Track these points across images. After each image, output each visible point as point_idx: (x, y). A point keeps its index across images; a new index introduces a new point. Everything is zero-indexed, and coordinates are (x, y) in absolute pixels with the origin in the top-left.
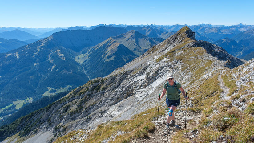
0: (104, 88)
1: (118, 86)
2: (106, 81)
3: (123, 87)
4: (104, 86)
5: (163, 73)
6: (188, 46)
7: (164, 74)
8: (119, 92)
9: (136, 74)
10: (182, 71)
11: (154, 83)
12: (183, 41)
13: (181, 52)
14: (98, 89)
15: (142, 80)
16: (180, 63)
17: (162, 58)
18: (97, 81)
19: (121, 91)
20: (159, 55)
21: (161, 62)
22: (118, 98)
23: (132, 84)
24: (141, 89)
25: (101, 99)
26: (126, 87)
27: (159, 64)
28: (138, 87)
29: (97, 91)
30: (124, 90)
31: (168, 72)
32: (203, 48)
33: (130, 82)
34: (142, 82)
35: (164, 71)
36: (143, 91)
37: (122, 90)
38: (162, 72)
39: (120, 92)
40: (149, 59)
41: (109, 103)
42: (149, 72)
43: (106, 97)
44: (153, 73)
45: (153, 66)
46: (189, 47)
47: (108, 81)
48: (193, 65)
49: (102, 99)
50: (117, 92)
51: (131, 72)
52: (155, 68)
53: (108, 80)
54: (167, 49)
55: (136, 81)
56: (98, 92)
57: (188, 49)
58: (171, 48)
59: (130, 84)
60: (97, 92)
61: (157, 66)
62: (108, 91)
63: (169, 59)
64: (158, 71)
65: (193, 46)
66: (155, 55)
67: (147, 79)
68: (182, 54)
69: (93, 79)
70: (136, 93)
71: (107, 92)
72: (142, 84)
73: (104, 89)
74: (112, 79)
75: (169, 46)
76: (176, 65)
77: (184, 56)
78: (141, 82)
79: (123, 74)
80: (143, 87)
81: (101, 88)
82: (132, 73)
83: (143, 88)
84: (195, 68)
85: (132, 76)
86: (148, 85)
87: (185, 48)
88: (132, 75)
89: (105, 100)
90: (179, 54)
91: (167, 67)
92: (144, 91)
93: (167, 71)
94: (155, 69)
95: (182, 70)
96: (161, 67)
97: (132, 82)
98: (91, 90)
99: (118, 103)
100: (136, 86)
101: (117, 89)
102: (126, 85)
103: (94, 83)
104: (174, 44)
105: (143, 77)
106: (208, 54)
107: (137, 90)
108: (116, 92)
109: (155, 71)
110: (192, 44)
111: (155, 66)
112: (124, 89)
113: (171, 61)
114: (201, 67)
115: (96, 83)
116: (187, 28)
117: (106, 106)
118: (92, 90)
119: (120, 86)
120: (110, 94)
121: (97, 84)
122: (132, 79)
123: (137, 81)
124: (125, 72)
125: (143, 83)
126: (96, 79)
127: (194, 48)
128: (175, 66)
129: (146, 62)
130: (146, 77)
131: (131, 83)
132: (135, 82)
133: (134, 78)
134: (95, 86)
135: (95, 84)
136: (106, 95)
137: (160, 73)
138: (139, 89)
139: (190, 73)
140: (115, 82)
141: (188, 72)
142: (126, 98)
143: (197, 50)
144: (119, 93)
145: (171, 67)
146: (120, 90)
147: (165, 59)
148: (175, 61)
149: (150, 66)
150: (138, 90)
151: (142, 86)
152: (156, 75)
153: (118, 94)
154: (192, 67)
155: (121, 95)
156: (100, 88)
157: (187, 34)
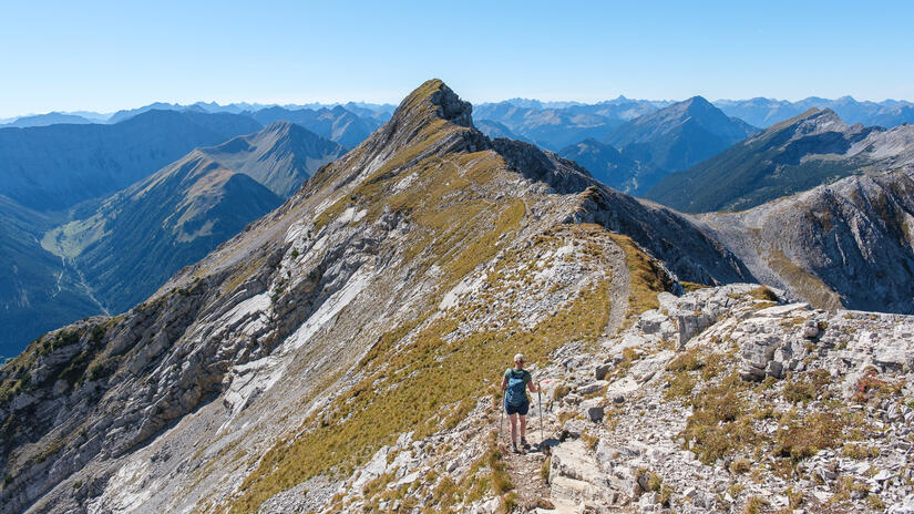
0: (101, 368)
1: (166, 350)
2: (116, 334)
3: (182, 357)
4: (101, 358)
5: (341, 276)
6: (438, 151)
7: (343, 283)
8: (163, 381)
9: (239, 290)
10: (405, 262)
11: (304, 325)
12: (422, 133)
13: (410, 178)
14: (75, 375)
15: (256, 316)
16: (404, 226)
17: (339, 210)
18: (73, 339)
19: (174, 378)
20: (333, 198)
21: (333, 226)
22: (160, 410)
23: (218, 340)
24: (253, 360)
25: (85, 425)
26: (193, 352)
27: (325, 237)
28: (242, 352)
29: (71, 387)
30: (187, 372)
31: (359, 271)
32: (495, 153)
33: (209, 331)
34: (257, 325)
35: (343, 268)
36: (257, 371)
37: (175, 369)
38: (336, 271)
39: (167, 380)
40: (297, 217)
41: (119, 443)
42: (286, 277)
43: (109, 409)
44: (299, 280)
45: (301, 246)
46: (440, 153)
47: (122, 333)
48: (448, 231)
49: (95, 420)
50: (154, 382)
51: (219, 284)
52: (311, 253)
53: (123, 326)
54: (364, 172)
55: (233, 321)
56: (77, 391)
57: (438, 161)
58: (377, 165)
59: (209, 338)
60: (68, 392)
61: (320, 245)
62: (120, 379)
63: (363, 213)
64: (322, 269)
65: (456, 149)
66: (322, 200)
67: (275, 311)
68: (414, 183)
69: (57, 331)
70: (231, 379)
71: (113, 385)
72: (257, 335)
73: (102, 373)
74: (139, 323)
75: (374, 157)
76: (392, 234)
77: (422, 194)
78: (252, 328)
79: (188, 295)
80: (259, 349)
81: (89, 372)
82: (223, 289)
83: (260, 356)
84: (458, 244)
85: (224, 300)
86: (282, 337)
87: (425, 161)
88: (223, 293)
89: (103, 429)
90: (403, 184)
91: (358, 247)
92: (261, 368)
93: (357, 266)
94: (308, 262)
95: (409, 256)
96: (331, 249)
97: (219, 331)
98: (40, 385)
99: (159, 439)
100: (233, 347)
101: (158, 369)
102: (193, 347)
103: (56, 347)
104: (389, 147)
105: (262, 302)
106: (512, 174)
107: (237, 364)
108: (151, 380)
109: (307, 270)
110: (453, 138)
111: (311, 247)
112: (186, 366)
113: (369, 219)
114: (482, 234)
115: (67, 349)
116: (438, 85)
117: (105, 459)
118: (47, 383)
119: (171, 353)
120: (126, 394)
121: (69, 351)
122: (220, 316)
123: (240, 322)
124: (195, 285)
125: (263, 332)
126: (70, 328)
127: (464, 155)
128: (386, 241)
129: (284, 230)
130: (274, 299)
131: (215, 334)
132: (232, 329)
133: (231, 307)
134: (60, 361)
135: (59, 350)
136: (111, 399)
137: (332, 278)
138: (245, 360)
139: (435, 269)
140: (153, 335)
141: (428, 265)
142: (194, 410)
143: (470, 165)
144: (165, 385)
145: (370, 246)
146: (168, 373)
147: (349, 214)
148: (385, 220)
149: (291, 250)
150: (241, 368)
151: (256, 344)
152: (316, 289)
153: (160, 390)
154: (446, 239)
155: (172, 394)
156: (86, 367)
157: (436, 108)
